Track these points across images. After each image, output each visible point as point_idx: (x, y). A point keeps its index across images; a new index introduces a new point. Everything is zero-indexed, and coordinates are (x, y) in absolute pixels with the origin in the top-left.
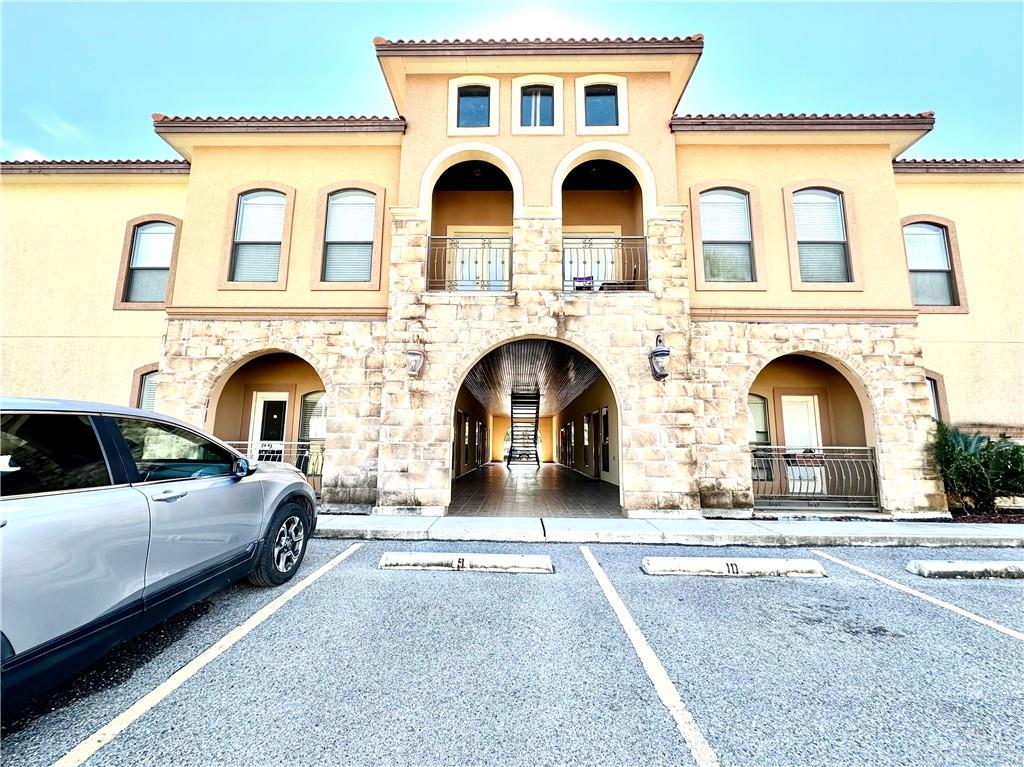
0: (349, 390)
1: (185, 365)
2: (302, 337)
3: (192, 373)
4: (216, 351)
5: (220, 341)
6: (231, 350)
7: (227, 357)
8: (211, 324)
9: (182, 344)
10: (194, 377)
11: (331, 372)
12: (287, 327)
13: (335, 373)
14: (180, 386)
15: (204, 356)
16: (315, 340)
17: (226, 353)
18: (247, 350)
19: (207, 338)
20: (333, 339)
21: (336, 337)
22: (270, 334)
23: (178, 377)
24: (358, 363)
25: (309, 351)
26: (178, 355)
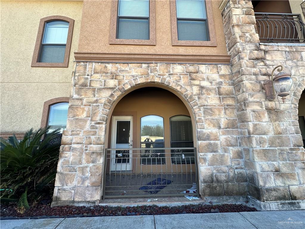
0: (211, 109)
1: (90, 93)
2: (172, 74)
3: (95, 99)
4: (112, 83)
5: (114, 76)
6: (123, 83)
7: (120, 87)
8: (107, 65)
9: (87, 78)
10: (96, 101)
11: (196, 98)
12: (160, 68)
13: (199, 98)
14: (86, 108)
15: (102, 87)
16: (182, 76)
17: (119, 85)
18: (134, 83)
19: (104, 74)
20: (194, 76)
21: (195, 74)
22: (149, 71)
23: (84, 102)
24: (214, 91)
25: (179, 83)
26: (84, 85)
